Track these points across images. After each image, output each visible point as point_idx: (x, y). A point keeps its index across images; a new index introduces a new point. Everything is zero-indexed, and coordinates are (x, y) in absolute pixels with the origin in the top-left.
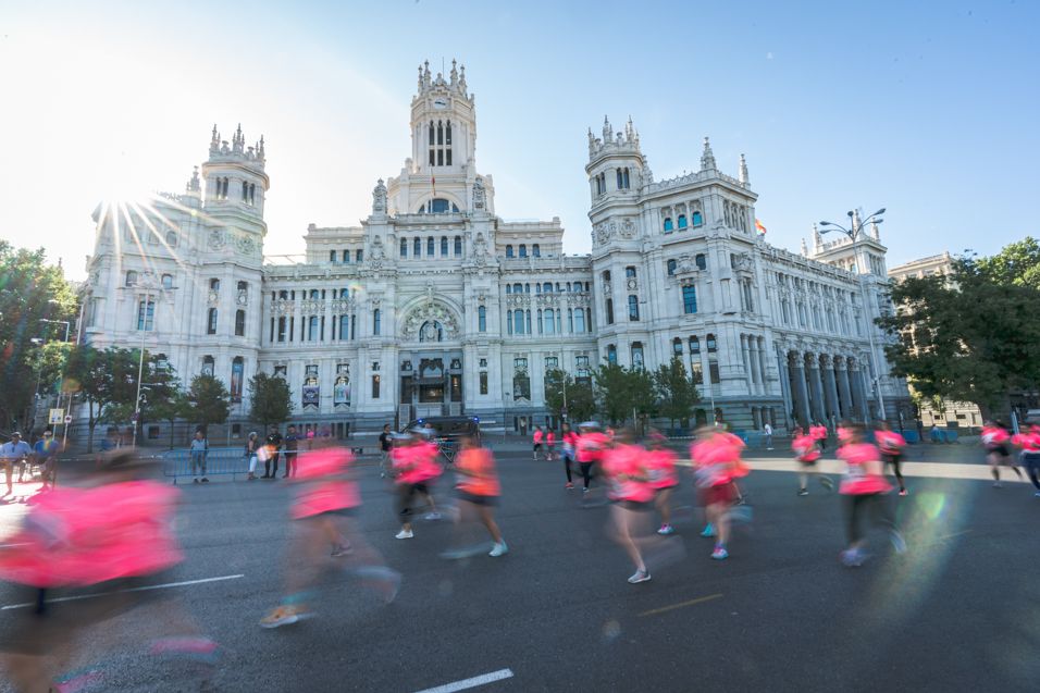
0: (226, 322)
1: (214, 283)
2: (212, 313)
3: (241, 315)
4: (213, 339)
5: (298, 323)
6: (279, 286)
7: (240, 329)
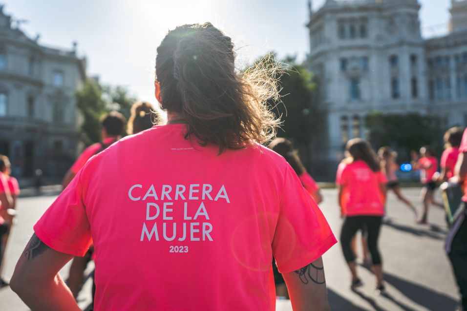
0: (405, 88)
1: (394, 60)
2: (395, 83)
3: (414, 82)
4: (398, 102)
5: (453, 81)
6: (434, 54)
7: (415, 92)
